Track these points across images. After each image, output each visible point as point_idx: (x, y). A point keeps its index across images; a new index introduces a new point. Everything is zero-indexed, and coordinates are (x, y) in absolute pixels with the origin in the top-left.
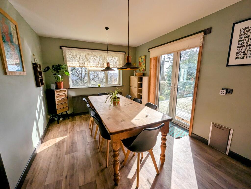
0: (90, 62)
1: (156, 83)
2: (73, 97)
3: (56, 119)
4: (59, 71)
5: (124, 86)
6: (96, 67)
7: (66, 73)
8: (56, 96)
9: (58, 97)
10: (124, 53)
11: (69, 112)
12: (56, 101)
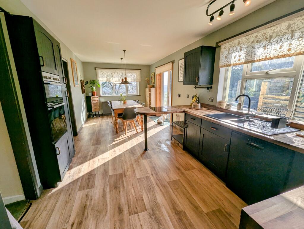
0: (114, 78)
1: (161, 93)
2: (103, 102)
3: (92, 116)
4: (94, 84)
5: (140, 95)
6: (118, 81)
7: (98, 86)
8: (92, 100)
9: (93, 101)
10: (140, 70)
11: (100, 113)
12: (92, 103)
